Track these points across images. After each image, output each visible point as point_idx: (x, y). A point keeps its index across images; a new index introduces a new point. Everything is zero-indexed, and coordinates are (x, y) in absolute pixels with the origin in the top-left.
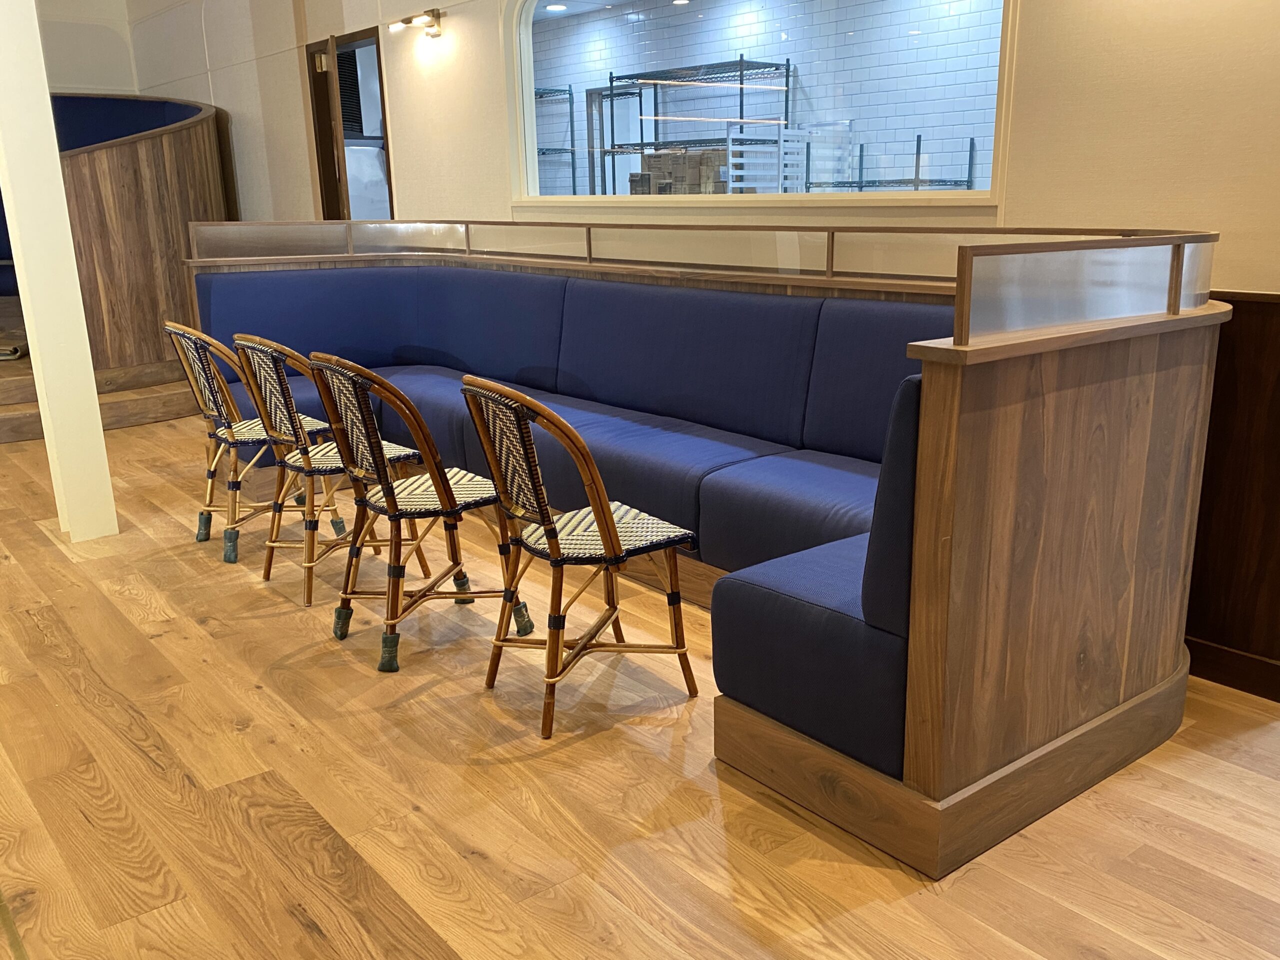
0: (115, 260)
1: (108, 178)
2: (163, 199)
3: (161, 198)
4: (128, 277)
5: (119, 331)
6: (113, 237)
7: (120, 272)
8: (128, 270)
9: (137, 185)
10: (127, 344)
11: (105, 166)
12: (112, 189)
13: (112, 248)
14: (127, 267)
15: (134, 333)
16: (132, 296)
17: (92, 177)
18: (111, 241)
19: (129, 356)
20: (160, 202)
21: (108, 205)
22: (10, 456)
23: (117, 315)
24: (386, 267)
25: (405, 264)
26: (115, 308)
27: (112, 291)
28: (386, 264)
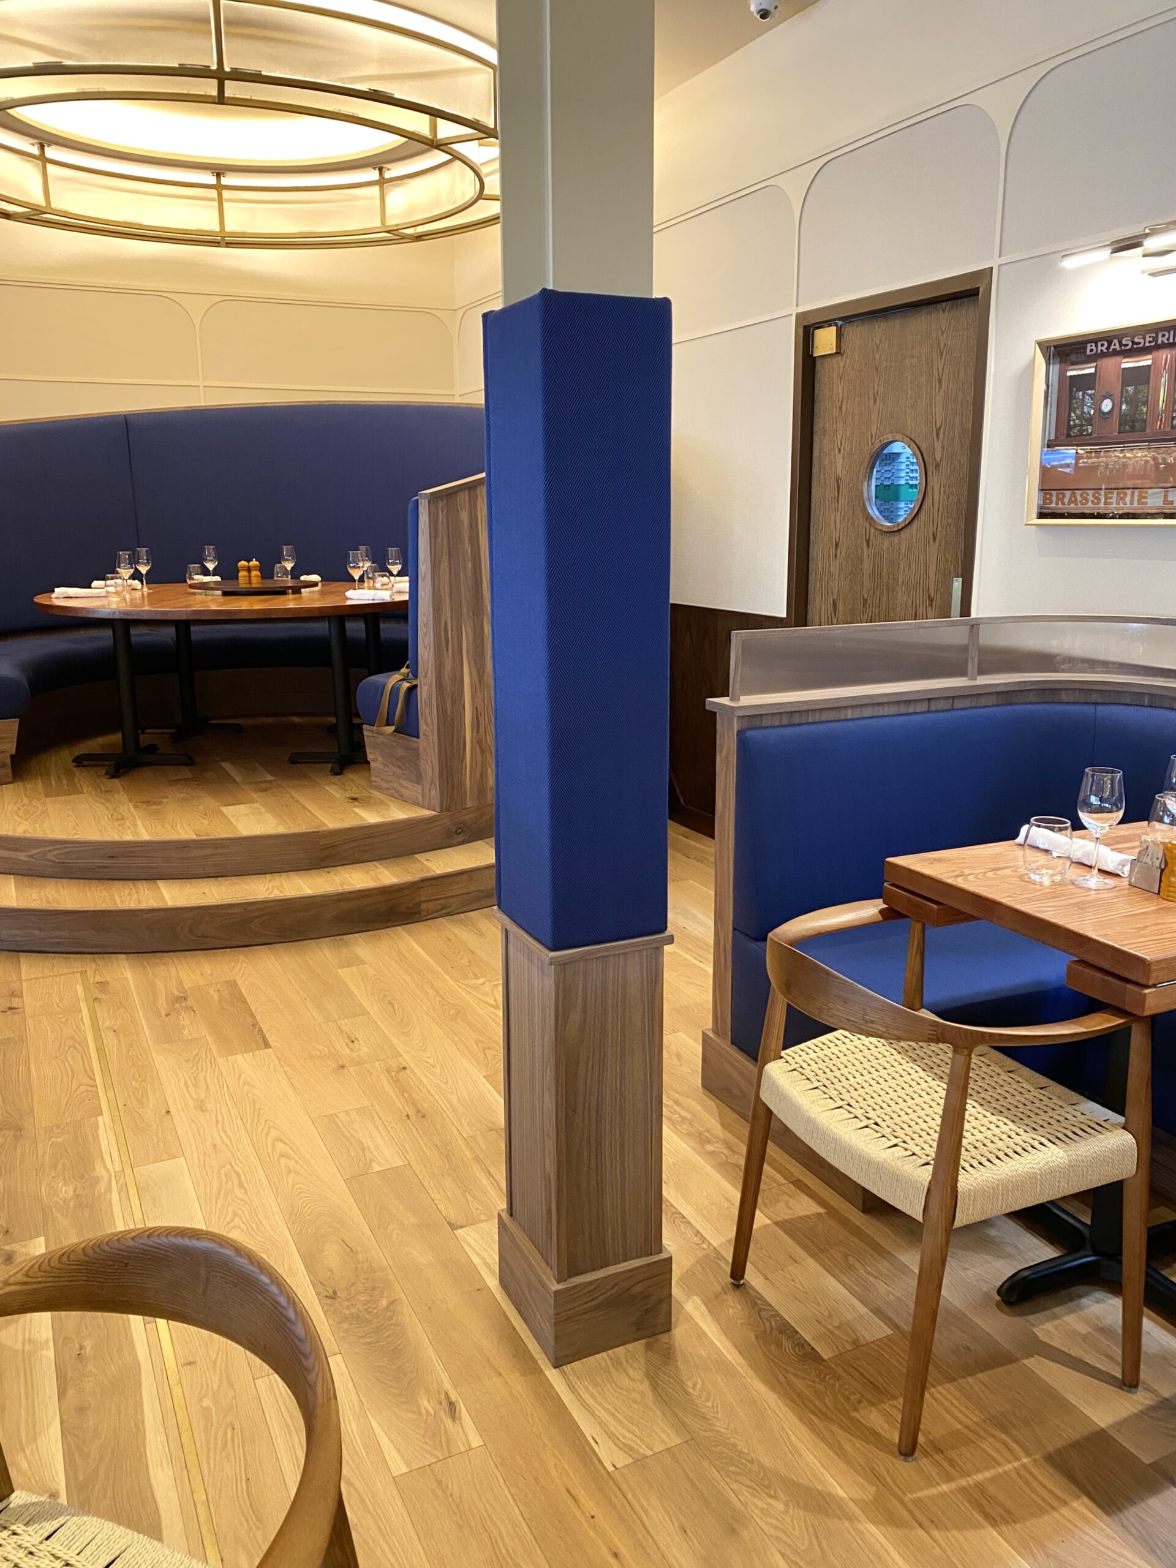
5: (483, 753)
22: (344, 973)
23: (482, 730)
24: (1031, 703)
25: (1064, 697)
26: (481, 719)
27: (479, 693)
28: (1031, 697)
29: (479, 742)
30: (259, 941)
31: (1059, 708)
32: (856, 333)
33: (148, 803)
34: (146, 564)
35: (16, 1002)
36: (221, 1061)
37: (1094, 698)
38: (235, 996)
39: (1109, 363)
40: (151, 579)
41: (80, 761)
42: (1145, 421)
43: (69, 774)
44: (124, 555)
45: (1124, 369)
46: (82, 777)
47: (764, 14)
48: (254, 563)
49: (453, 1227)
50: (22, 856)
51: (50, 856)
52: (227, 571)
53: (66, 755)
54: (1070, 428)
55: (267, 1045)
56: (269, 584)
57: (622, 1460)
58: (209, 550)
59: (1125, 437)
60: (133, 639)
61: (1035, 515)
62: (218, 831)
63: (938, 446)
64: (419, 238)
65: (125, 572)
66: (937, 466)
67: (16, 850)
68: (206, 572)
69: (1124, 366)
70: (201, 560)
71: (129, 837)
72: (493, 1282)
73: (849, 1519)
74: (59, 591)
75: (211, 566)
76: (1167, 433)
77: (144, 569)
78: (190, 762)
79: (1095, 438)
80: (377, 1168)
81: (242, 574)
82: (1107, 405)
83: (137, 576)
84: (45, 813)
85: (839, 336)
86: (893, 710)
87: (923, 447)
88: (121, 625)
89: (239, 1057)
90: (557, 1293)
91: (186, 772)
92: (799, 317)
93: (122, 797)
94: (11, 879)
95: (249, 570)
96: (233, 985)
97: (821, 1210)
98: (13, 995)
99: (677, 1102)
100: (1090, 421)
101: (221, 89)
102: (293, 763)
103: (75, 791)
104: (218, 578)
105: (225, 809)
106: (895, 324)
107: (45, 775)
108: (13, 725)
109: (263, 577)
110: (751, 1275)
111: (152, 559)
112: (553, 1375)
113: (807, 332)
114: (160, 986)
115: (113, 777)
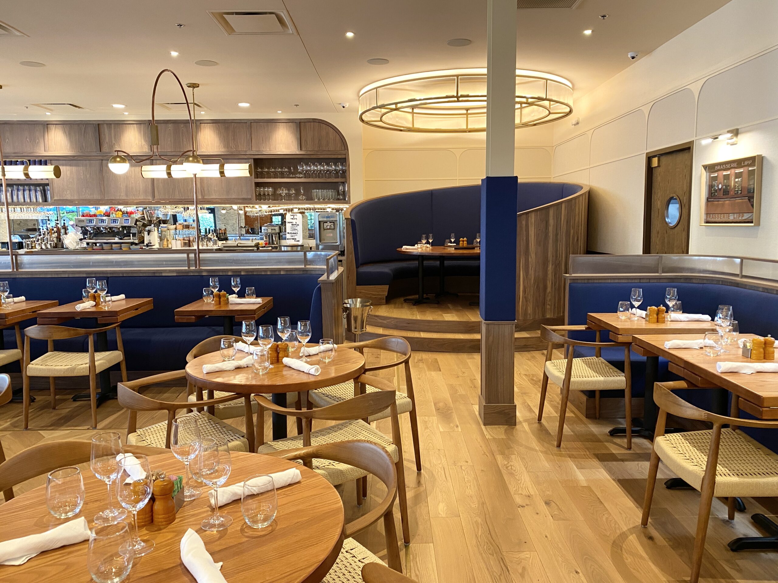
0: (530, 266)
1: (533, 225)
2: (558, 235)
3: (557, 235)
4: (535, 274)
5: (526, 301)
6: (531, 255)
7: (532, 272)
8: (535, 271)
9: (546, 229)
10: (529, 308)
11: (533, 220)
12: (534, 232)
13: (530, 260)
14: (535, 269)
15: (533, 303)
16: (535, 283)
17: (526, 225)
18: (530, 256)
19: (529, 314)
20: (556, 236)
21: (531, 239)
22: (468, 361)
23: (527, 293)
24: (681, 283)
25: (694, 281)
26: (526, 290)
27: (526, 281)
28: (682, 281)
29: (525, 297)
30: (446, 351)
31: (690, 285)
32: (664, 159)
33: (422, 312)
34: (431, 239)
35: (379, 356)
36: (427, 372)
37: (705, 282)
38: (436, 361)
39: (720, 172)
40: (432, 244)
41: (405, 301)
42: (729, 192)
43: (402, 304)
44: (424, 236)
45: (724, 175)
46: (405, 305)
47: (633, 58)
48: (465, 239)
49: (472, 404)
50: (385, 322)
51: (392, 322)
52: (457, 242)
53: (402, 299)
54: (712, 193)
55: (440, 371)
56: (470, 246)
57: (490, 437)
58: (453, 235)
59: (725, 197)
60: (424, 264)
61: (703, 221)
62: (440, 319)
63: (685, 198)
64: (535, 125)
65: (424, 241)
66: (685, 205)
67: (384, 320)
68: (451, 242)
69: (736, 171)
70: (450, 238)
71: (414, 318)
72: (477, 413)
73: (536, 452)
74: (404, 247)
75: (453, 240)
76: (733, 196)
77: (431, 241)
78: (438, 303)
79: (718, 197)
80: (458, 393)
81: (461, 242)
82: (720, 186)
83: (428, 243)
84: (393, 312)
85: (659, 161)
86: (626, 281)
87: (681, 198)
88: (421, 258)
89: (432, 372)
90: (484, 406)
91: (436, 305)
92: (647, 154)
93: (416, 310)
94: (382, 328)
95: (463, 241)
96: (436, 359)
97: (574, 416)
98: (378, 355)
99: (550, 395)
100: (716, 191)
101: (458, 99)
102: (470, 305)
103: (402, 307)
104: (455, 244)
105: (444, 315)
106: (674, 156)
107: (395, 303)
108: (386, 287)
109: (468, 244)
110: (543, 421)
111: (434, 238)
112: (483, 427)
113: (649, 159)
114: (416, 357)
115: (414, 305)
